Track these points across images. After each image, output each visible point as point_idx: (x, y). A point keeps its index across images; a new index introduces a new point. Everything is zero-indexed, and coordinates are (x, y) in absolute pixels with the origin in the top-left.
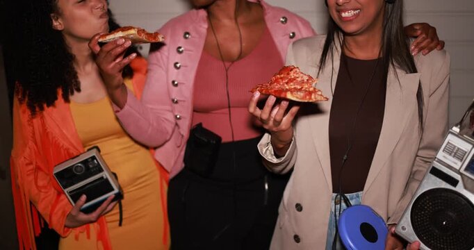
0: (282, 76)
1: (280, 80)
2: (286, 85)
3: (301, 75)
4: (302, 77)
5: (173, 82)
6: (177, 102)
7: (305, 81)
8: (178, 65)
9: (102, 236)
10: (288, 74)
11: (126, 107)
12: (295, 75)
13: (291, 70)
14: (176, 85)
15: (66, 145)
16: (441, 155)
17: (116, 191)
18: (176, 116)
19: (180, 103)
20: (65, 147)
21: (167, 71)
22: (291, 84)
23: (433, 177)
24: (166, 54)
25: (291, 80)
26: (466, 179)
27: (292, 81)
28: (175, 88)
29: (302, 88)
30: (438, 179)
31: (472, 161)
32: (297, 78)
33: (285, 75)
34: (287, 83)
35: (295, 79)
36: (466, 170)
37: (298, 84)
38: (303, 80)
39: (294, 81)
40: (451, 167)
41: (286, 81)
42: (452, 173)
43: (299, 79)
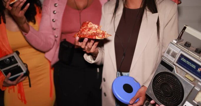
0: (85, 27)
1: (85, 30)
2: (88, 32)
4: (94, 26)
5: (53, 20)
6: (55, 29)
7: (97, 28)
8: (55, 12)
9: (20, 91)
10: (87, 26)
11: (30, 32)
12: (91, 26)
14: (54, 21)
15: (5, 50)
17: (24, 71)
18: (55, 36)
19: (56, 29)
20: (4, 51)
21: (50, 15)
22: (91, 31)
23: (162, 66)
24: (50, 7)
26: (177, 68)
27: (91, 29)
28: (54, 23)
29: (97, 32)
31: (180, 58)
32: (93, 27)
33: (86, 27)
34: (89, 31)
35: (92, 28)
36: (177, 63)
37: (94, 30)
38: (96, 28)
39: (92, 29)
40: (170, 61)
41: (88, 30)
42: (171, 64)
43: (94, 27)
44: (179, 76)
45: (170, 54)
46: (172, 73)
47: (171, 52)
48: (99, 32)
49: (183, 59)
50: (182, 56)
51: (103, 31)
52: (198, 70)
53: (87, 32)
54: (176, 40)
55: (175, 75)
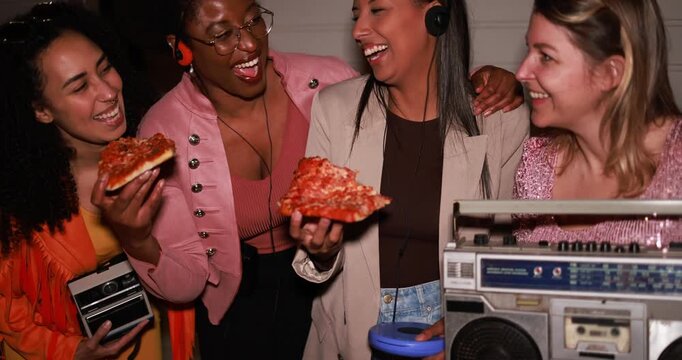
0: (309, 175)
1: (309, 183)
2: (323, 190)
3: (336, 169)
4: (338, 172)
7: (345, 177)
10: (318, 171)
13: (320, 164)
16: (448, 282)
22: (329, 186)
23: (455, 315)
25: (326, 181)
26: (489, 296)
27: (328, 182)
30: (460, 313)
31: (484, 271)
32: (333, 175)
33: (314, 174)
34: (323, 186)
35: (330, 178)
36: (483, 285)
37: (338, 185)
38: (342, 178)
39: (331, 181)
40: (466, 291)
41: (320, 183)
42: (471, 298)
43: (336, 176)
44: (505, 314)
45: (459, 274)
46: (484, 315)
47: (458, 268)
48: (354, 190)
49: (492, 270)
50: (486, 263)
51: (365, 187)
52: (552, 274)
53: (318, 190)
54: (451, 241)
55: (494, 315)
